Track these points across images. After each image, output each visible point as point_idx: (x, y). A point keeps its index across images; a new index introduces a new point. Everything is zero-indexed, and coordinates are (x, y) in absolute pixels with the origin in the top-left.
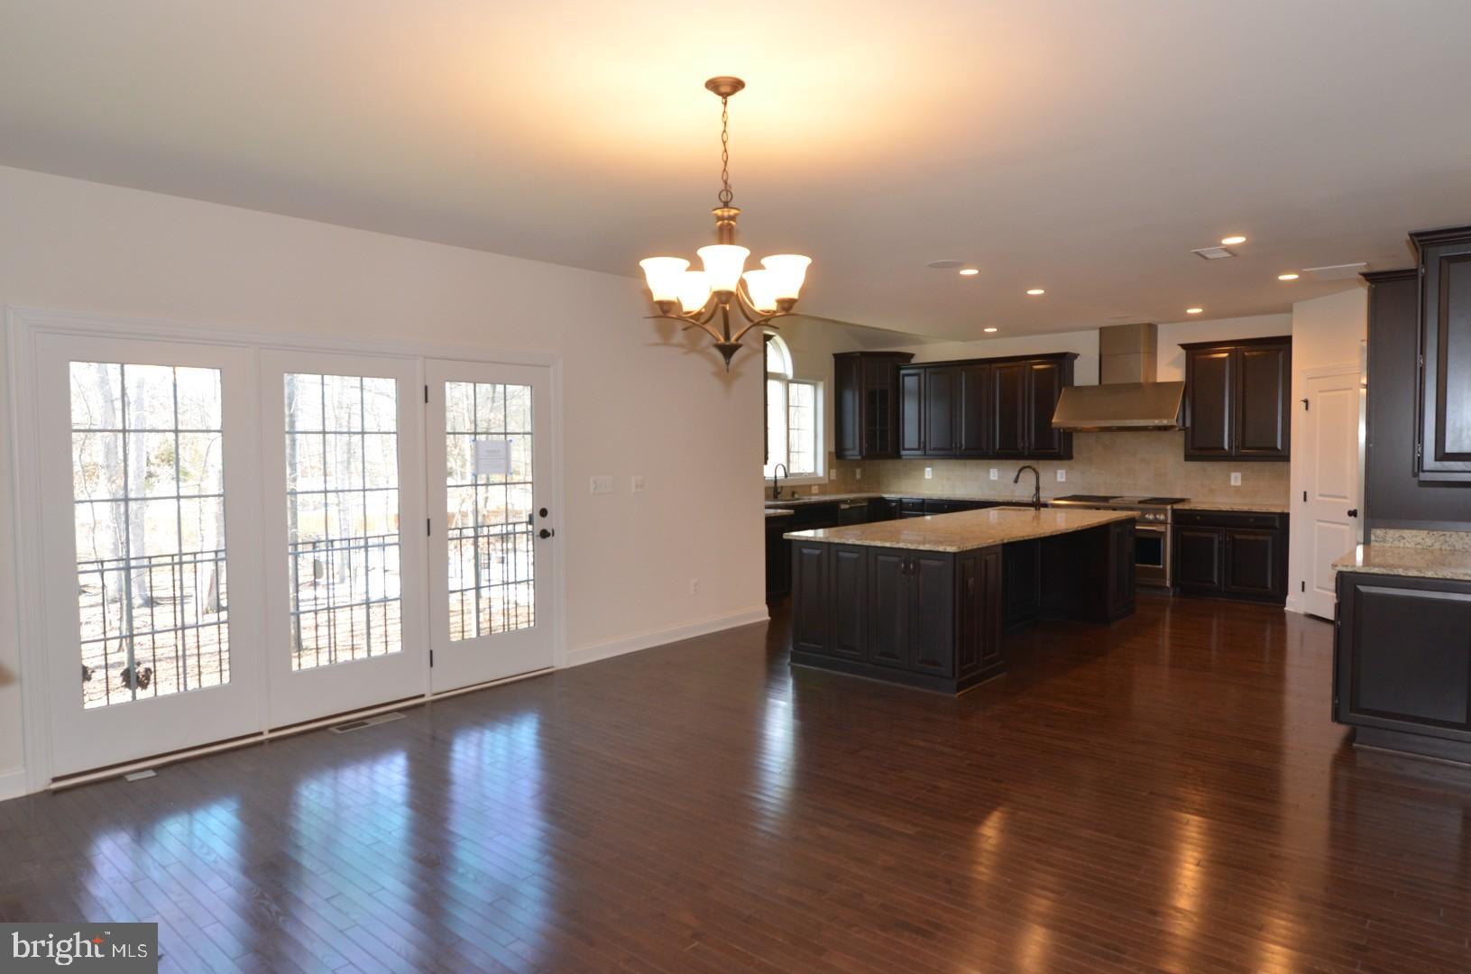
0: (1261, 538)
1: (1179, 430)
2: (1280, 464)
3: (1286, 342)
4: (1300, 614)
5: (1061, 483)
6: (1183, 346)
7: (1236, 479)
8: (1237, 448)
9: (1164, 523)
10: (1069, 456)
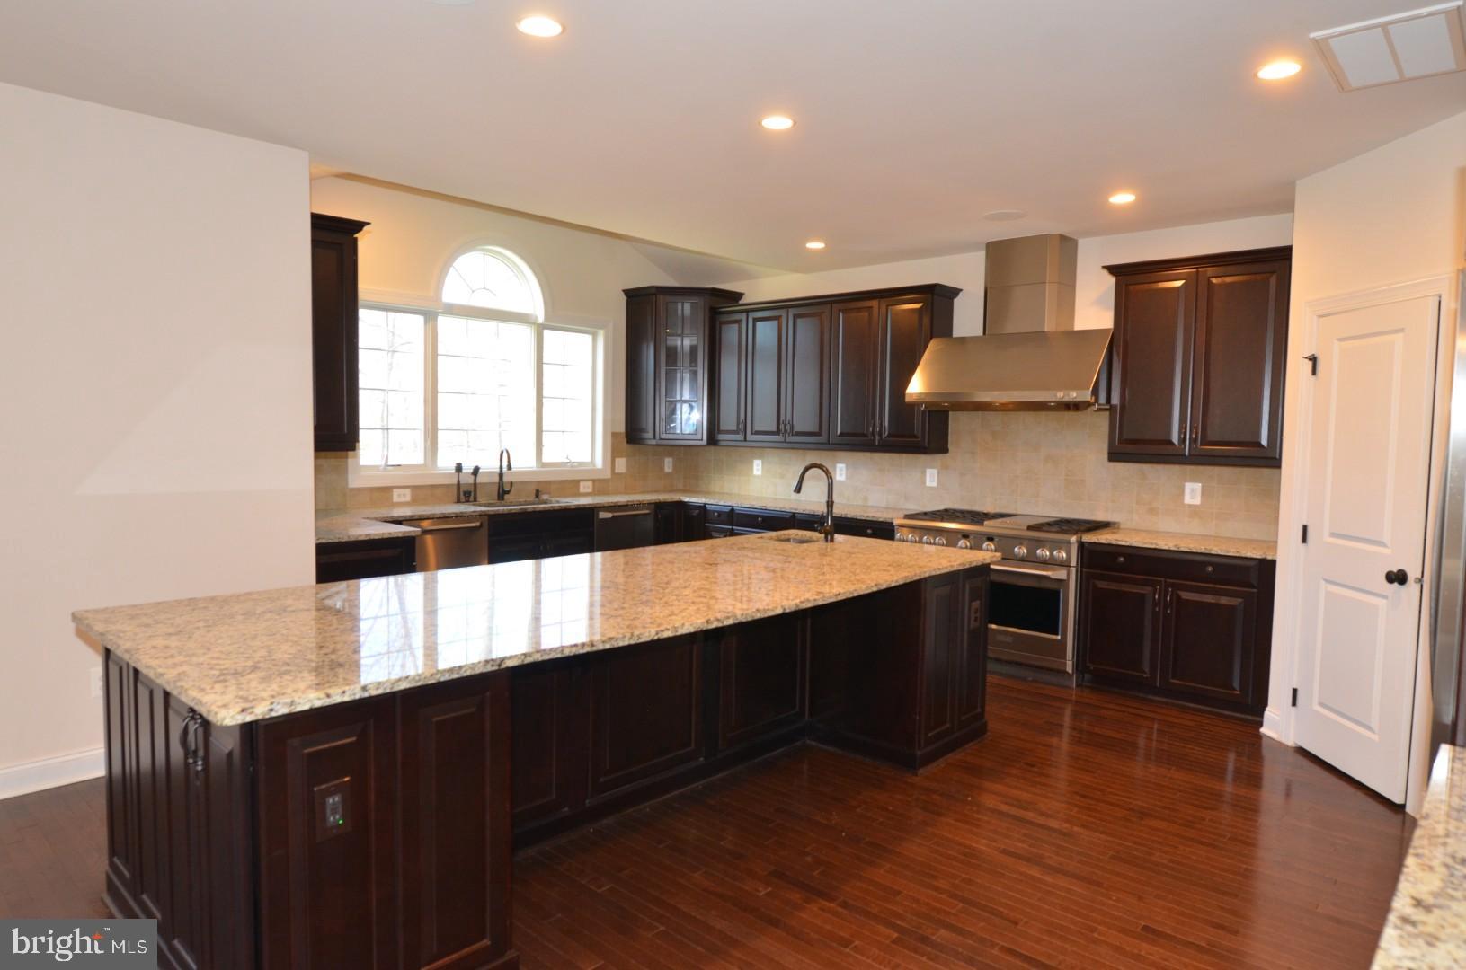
0: (1224, 600)
1: (1099, 410)
2: (1266, 471)
3: (1282, 256)
4: (1286, 746)
5: (932, 488)
6: (1113, 270)
7: (1193, 493)
8: (1193, 441)
9: (1065, 564)
10: (943, 449)
